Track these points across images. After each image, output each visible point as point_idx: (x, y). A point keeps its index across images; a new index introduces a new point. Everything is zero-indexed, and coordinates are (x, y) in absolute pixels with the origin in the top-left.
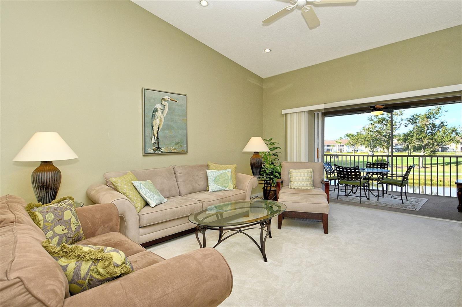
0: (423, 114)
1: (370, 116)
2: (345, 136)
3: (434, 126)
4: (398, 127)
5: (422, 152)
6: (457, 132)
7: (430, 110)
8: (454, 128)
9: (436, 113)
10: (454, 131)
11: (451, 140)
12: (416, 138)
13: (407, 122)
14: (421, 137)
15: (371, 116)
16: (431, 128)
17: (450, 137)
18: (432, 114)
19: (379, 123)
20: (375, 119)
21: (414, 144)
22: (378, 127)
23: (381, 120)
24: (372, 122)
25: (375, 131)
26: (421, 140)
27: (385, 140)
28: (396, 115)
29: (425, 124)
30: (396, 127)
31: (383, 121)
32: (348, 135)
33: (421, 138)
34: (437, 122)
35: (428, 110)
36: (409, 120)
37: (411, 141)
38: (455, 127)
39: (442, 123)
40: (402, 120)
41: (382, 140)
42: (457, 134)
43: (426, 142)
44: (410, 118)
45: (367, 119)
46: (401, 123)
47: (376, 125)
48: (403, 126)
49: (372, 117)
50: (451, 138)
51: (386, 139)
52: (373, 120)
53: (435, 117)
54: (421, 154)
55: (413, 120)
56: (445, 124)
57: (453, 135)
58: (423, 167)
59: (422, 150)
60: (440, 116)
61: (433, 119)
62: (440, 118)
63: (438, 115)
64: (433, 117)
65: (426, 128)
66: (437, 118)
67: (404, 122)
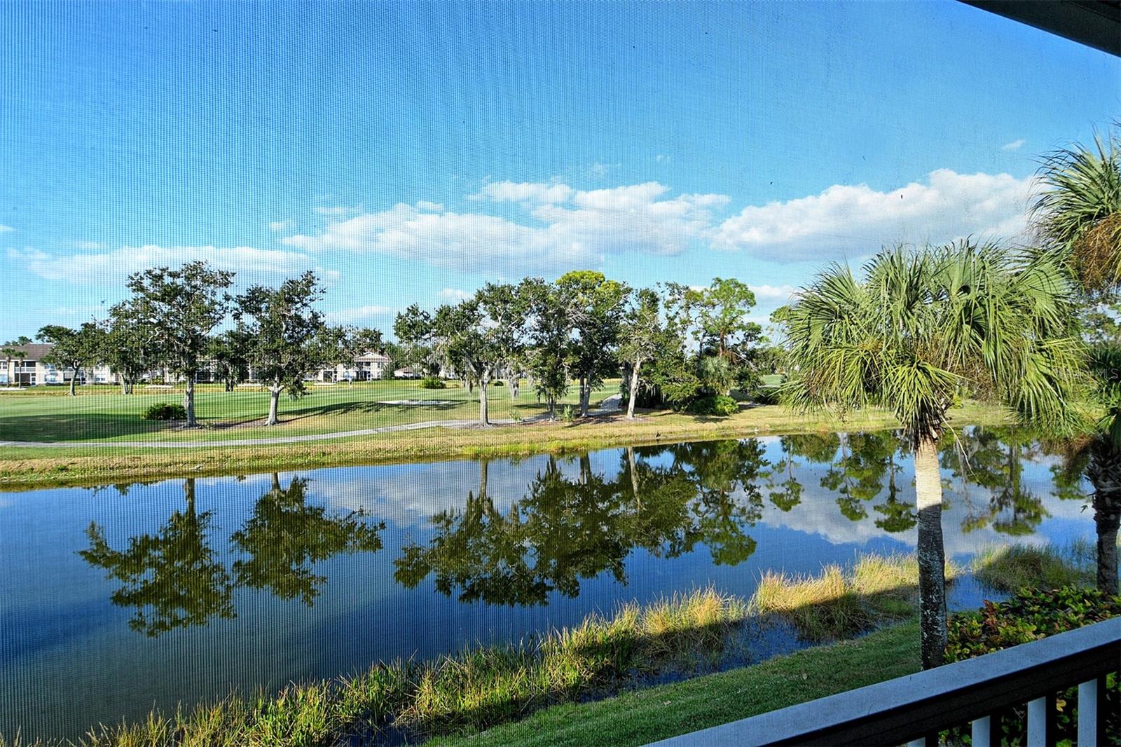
0: (279, 290)
2: (40, 333)
3: (299, 321)
4: (217, 316)
5: (275, 385)
6: (346, 338)
7: (292, 282)
8: (340, 331)
9: (307, 293)
10: (339, 336)
11: (337, 356)
12: (264, 349)
13: (237, 306)
14: (275, 346)
15: (139, 277)
16: (294, 327)
17: (336, 350)
18: (296, 293)
19: (163, 300)
20: (151, 288)
22: (162, 311)
23: (168, 292)
24: (141, 295)
25: (155, 321)
26: (275, 353)
27: (184, 350)
28: (211, 283)
29: (284, 316)
30: (213, 315)
31: (176, 295)
32: (53, 330)
33: (276, 351)
34: (306, 315)
35: (287, 281)
36: (244, 302)
37: (253, 356)
38: (341, 328)
39: (315, 316)
40: (227, 299)
42: (345, 342)
43: (286, 359)
44: (247, 297)
45: (127, 283)
46: (225, 306)
47: (155, 304)
48: (229, 316)
49: (142, 279)
50: (337, 353)
51: (187, 349)
52: (142, 289)
53: (301, 301)
54: (274, 389)
55: (252, 302)
56: (321, 320)
57: (341, 345)
58: (277, 422)
59: (276, 379)
60: (311, 300)
61: (299, 305)
62: (311, 304)
63: (308, 297)
64: (297, 300)
65: (284, 326)
66: (305, 305)
67: (232, 304)
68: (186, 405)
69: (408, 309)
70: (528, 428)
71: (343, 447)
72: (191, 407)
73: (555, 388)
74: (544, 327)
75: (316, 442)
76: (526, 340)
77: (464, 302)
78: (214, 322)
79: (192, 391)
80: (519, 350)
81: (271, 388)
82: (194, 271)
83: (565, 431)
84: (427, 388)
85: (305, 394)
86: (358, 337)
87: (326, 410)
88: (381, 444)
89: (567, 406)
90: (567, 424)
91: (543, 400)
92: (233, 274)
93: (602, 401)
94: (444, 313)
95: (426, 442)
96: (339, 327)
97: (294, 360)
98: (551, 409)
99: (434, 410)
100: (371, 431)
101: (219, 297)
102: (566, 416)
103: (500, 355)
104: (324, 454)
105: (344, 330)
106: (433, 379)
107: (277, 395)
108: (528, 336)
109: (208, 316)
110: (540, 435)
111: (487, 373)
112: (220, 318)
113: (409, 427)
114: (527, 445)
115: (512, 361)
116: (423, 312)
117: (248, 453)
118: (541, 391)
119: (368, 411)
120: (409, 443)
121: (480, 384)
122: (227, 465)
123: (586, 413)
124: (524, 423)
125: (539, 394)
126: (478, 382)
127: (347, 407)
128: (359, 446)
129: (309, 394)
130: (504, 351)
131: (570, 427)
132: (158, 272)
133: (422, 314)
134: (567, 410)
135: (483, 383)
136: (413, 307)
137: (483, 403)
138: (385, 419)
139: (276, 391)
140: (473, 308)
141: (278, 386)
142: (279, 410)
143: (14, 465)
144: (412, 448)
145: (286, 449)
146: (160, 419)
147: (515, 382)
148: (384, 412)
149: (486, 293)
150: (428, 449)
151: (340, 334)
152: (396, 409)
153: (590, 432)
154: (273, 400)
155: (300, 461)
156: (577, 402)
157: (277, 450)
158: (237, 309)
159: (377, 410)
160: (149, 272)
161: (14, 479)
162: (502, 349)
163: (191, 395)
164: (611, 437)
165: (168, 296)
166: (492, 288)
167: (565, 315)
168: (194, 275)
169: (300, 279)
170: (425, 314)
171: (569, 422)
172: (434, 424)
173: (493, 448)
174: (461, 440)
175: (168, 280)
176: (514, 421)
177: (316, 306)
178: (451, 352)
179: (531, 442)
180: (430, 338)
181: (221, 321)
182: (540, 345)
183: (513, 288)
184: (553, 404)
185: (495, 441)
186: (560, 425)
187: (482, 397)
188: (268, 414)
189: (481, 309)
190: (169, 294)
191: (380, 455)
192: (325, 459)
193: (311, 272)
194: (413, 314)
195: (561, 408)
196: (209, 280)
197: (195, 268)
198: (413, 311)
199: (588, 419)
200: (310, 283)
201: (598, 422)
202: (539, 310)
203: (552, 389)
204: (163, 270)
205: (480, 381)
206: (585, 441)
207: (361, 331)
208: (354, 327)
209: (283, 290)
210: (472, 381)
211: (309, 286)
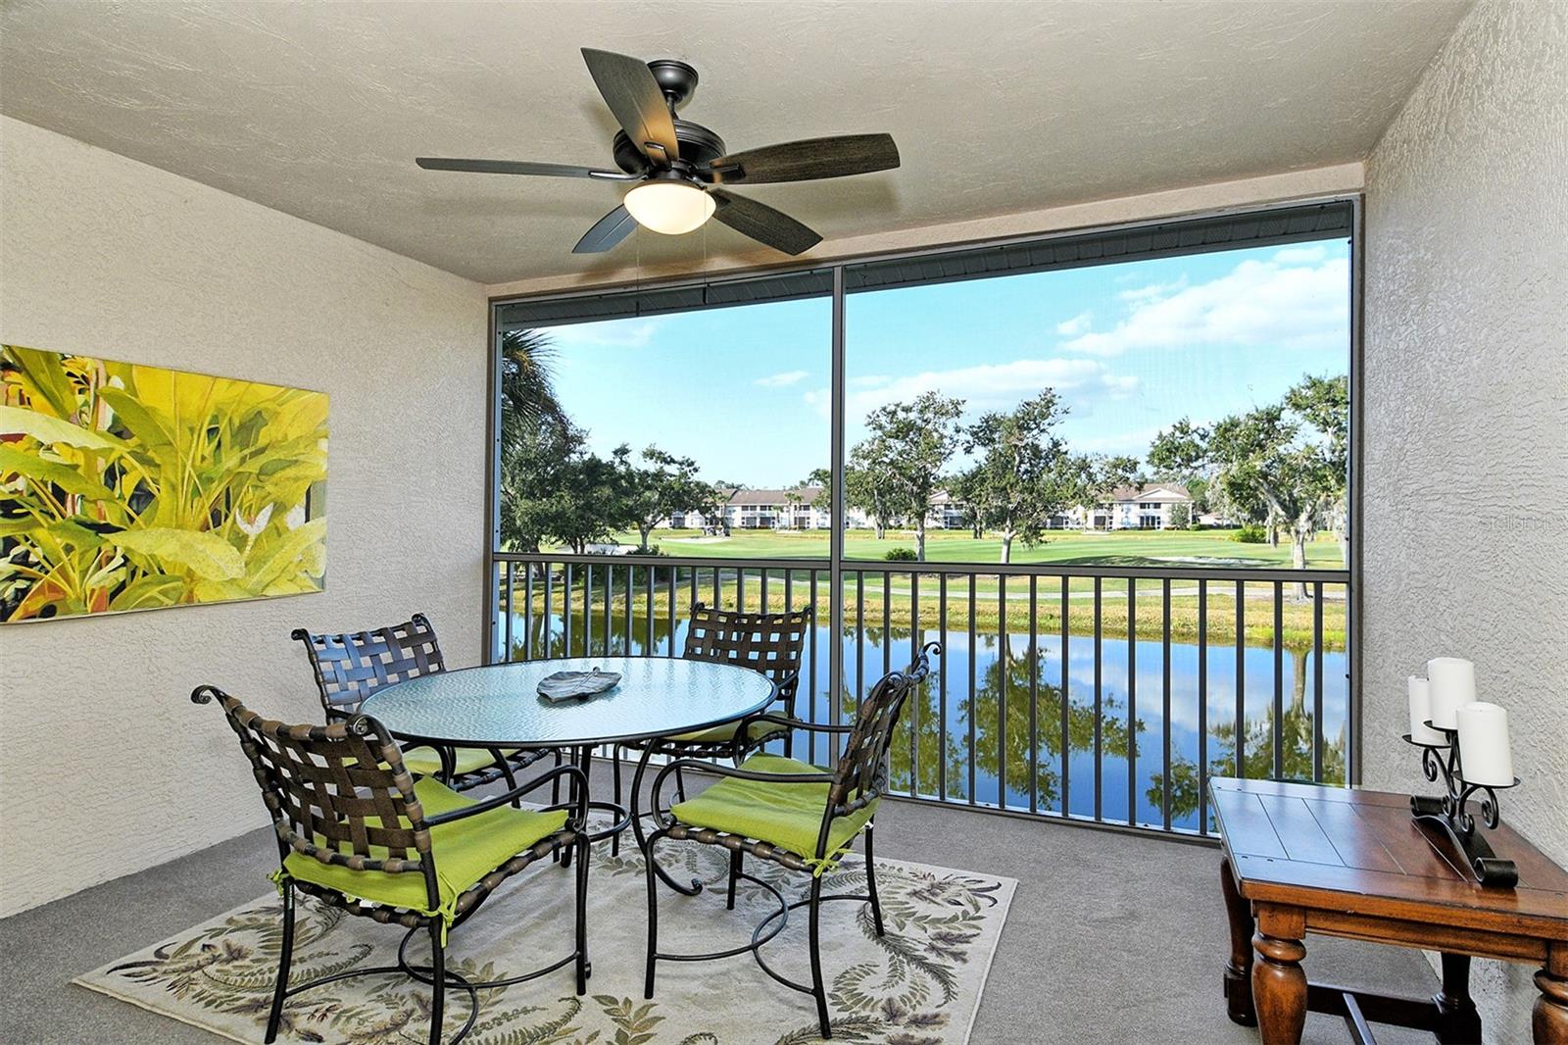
0: (1011, 416)
1: (873, 413)
2: (812, 476)
3: (1035, 449)
4: (947, 452)
5: (1007, 530)
6: (1091, 471)
7: (1028, 404)
8: (1084, 461)
9: (1044, 416)
10: (1082, 469)
11: (1075, 494)
12: (992, 487)
13: (970, 438)
14: (1004, 483)
15: (875, 415)
16: (1030, 459)
17: (1075, 485)
18: (1033, 417)
19: (897, 437)
20: (887, 425)
21: (988, 507)
22: (896, 449)
23: (902, 428)
24: (879, 433)
25: (887, 460)
26: (1002, 491)
27: (913, 490)
28: (942, 414)
29: (1016, 446)
30: (942, 450)
31: (908, 431)
32: (820, 472)
33: (1005, 489)
34: (1044, 443)
35: (1021, 404)
36: (976, 433)
37: (980, 495)
38: (1086, 457)
39: (1056, 444)
40: (958, 431)
41: (906, 492)
42: (1090, 476)
43: (1016, 498)
44: (979, 427)
45: (866, 422)
46: (955, 439)
47: (891, 442)
48: (959, 450)
49: (878, 416)
50: (1075, 490)
51: (915, 488)
52: (881, 427)
53: (1038, 426)
54: (1006, 535)
55: (986, 432)
56: (1063, 448)
57: (1082, 480)
59: (1007, 523)
60: (1049, 424)
61: (1035, 432)
62: (1050, 429)
63: (1047, 421)
64: (1034, 426)
65: (1018, 459)
66: (1043, 431)
67: (963, 437)
68: (917, 551)
69: (1174, 426)
72: (922, 552)
75: (1046, 601)
77: (1257, 410)
78: (944, 457)
79: (923, 535)
81: (1002, 534)
82: (928, 404)
84: (1244, 541)
85: (1042, 543)
86: (1107, 468)
88: (1127, 612)
92: (964, 402)
94: (1227, 429)
95: (1191, 614)
96: (1082, 456)
97: (1024, 500)
101: (949, 431)
103: (1326, 489)
104: (1052, 617)
105: (1088, 460)
106: (1255, 528)
107: (1008, 543)
109: (937, 451)
111: (1303, 517)
112: (950, 454)
116: (1198, 428)
121: (1293, 533)
126: (1289, 532)
127: (1096, 562)
129: (1045, 544)
130: (1333, 482)
132: (893, 408)
133: (1195, 431)
135: (1297, 532)
136: (1181, 424)
137: (1297, 564)
139: (1008, 538)
140: (1272, 417)
141: (1010, 532)
142: (1011, 561)
144: (1171, 622)
149: (1304, 392)
150: (1196, 624)
151: (1084, 466)
154: (1005, 548)
155: (1022, 622)
157: (996, 607)
158: (968, 442)
160: (884, 409)
162: (1329, 478)
163: (922, 539)
165: (902, 432)
166: (1314, 384)
168: (926, 407)
169: (1038, 400)
170: (1201, 432)
172: (1214, 590)
173: (1302, 634)
174: (1253, 617)
175: (901, 415)
177: (1057, 431)
178: (1232, 485)
180: (1203, 466)
181: (951, 456)
187: (1295, 554)
189: (1288, 417)
190: (904, 430)
191: (1124, 625)
193: (1051, 389)
194: (1182, 432)
196: (941, 412)
197: (928, 399)
198: (1184, 429)
200: (1049, 403)
204: (897, 405)
205: (1292, 528)
207: (1111, 459)
208: (1102, 455)
209: (1016, 416)
210: (1278, 530)
211: (1049, 407)
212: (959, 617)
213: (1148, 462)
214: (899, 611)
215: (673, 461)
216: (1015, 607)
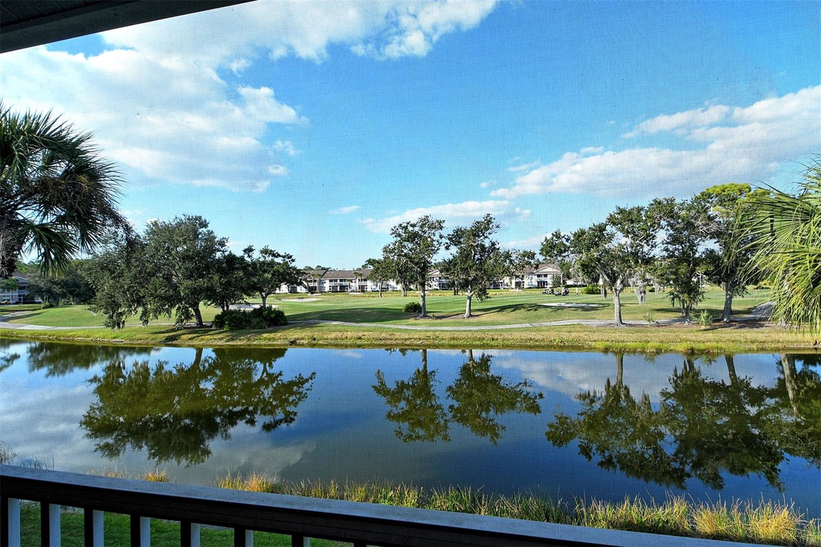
0: (469, 229)
1: (395, 227)
2: (367, 263)
3: (483, 247)
4: (436, 249)
5: (469, 291)
6: (512, 258)
7: (478, 223)
8: (508, 253)
9: (486, 229)
10: (507, 258)
11: (504, 271)
12: (460, 268)
13: (448, 241)
14: (466, 266)
15: (396, 229)
16: (480, 252)
17: (503, 267)
18: (480, 230)
19: (408, 241)
20: (403, 234)
22: (408, 247)
23: (411, 236)
24: (398, 239)
25: (404, 254)
26: (465, 270)
27: (417, 270)
28: (433, 228)
29: (472, 245)
30: (433, 248)
31: (414, 238)
32: (371, 261)
33: (467, 269)
34: (487, 244)
35: (474, 222)
36: (451, 238)
37: (454, 273)
38: (509, 251)
39: (493, 244)
40: (441, 237)
41: (414, 271)
42: (511, 261)
43: (473, 274)
44: (453, 235)
45: (391, 233)
46: (440, 242)
47: (406, 243)
48: (443, 248)
49: (397, 229)
50: (504, 269)
51: (419, 269)
52: (400, 235)
53: (483, 235)
54: (468, 294)
55: (457, 237)
56: (497, 246)
57: (507, 264)
58: (471, 316)
59: (469, 287)
60: (489, 234)
61: (482, 238)
62: (490, 236)
63: (488, 232)
64: (481, 235)
65: (473, 252)
66: (486, 237)
67: (444, 241)
68: (421, 303)
69: (553, 234)
70: (661, 329)
71: (506, 335)
72: (424, 304)
73: (689, 294)
74: (675, 240)
75: (490, 330)
76: (658, 252)
78: (435, 252)
79: (425, 295)
80: (648, 261)
81: (466, 293)
82: (425, 221)
83: (700, 334)
84: (588, 293)
85: (487, 297)
87: (502, 309)
88: (532, 335)
89: (703, 310)
90: (703, 327)
91: (678, 305)
92: (444, 221)
93: (755, 307)
94: (580, 235)
95: (565, 336)
96: (507, 251)
97: (477, 275)
98: (687, 313)
99: (580, 312)
100: (528, 325)
101: (437, 237)
102: (703, 319)
103: (629, 267)
104: (493, 339)
105: (510, 253)
106: (593, 286)
107: (470, 298)
108: (660, 249)
109: (430, 249)
110: (672, 336)
111: (619, 282)
112: (437, 250)
113: (554, 323)
114: (656, 344)
115: (640, 270)
116: (565, 235)
117: (448, 335)
118: (674, 297)
119: (529, 310)
120: (554, 336)
121: (613, 290)
122: (437, 342)
123: (728, 318)
124: (658, 325)
125: (673, 299)
126: (612, 290)
127: (516, 307)
128: (516, 335)
129: (490, 298)
130: (633, 263)
131: (706, 330)
132: (405, 225)
133: (564, 237)
134: (704, 315)
135: (616, 290)
136: (556, 233)
137: (616, 306)
138: (540, 317)
139: (469, 295)
140: (602, 228)
141: (471, 292)
142: (472, 308)
143: (340, 334)
144: (555, 340)
145: (470, 335)
146: (411, 312)
147: (642, 289)
148: (541, 311)
149: (617, 216)
150: (567, 341)
151: (508, 256)
152: (550, 310)
153: (728, 336)
154: (468, 301)
155: (478, 343)
156: (722, 307)
157: (463, 335)
158: (447, 243)
159: (536, 310)
160: (400, 225)
161: (339, 342)
162: (631, 261)
163: (423, 297)
164: (753, 342)
166: (622, 211)
167: (695, 227)
168: (424, 224)
169: (483, 220)
170: (566, 237)
171: (706, 325)
172: (576, 322)
173: (621, 345)
174: (595, 336)
175: (410, 229)
176: (647, 323)
177: (493, 237)
178: (583, 265)
179: (662, 342)
180: (568, 255)
181: (438, 251)
182: (670, 257)
183: (642, 209)
184: (688, 310)
185: (625, 339)
186: (695, 328)
187: (616, 301)
188: (465, 311)
189: (610, 229)
190: (412, 237)
191: (531, 343)
192: (493, 343)
193: (489, 214)
194: (557, 237)
195: (698, 312)
196: (432, 227)
197: (425, 220)
198: (557, 235)
199: (730, 324)
200: (489, 222)
201: (741, 327)
202: (669, 225)
203: (686, 295)
204: (408, 223)
205: (613, 288)
206: (720, 345)
207: (521, 252)
208: (517, 250)
209: (471, 229)
210: (607, 289)
211: (489, 224)
212: (444, 342)
213: (540, 253)
214: (411, 339)
215: (279, 255)
216: (473, 334)
